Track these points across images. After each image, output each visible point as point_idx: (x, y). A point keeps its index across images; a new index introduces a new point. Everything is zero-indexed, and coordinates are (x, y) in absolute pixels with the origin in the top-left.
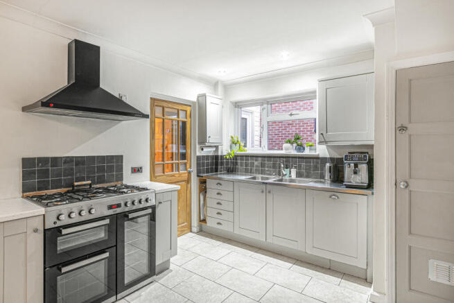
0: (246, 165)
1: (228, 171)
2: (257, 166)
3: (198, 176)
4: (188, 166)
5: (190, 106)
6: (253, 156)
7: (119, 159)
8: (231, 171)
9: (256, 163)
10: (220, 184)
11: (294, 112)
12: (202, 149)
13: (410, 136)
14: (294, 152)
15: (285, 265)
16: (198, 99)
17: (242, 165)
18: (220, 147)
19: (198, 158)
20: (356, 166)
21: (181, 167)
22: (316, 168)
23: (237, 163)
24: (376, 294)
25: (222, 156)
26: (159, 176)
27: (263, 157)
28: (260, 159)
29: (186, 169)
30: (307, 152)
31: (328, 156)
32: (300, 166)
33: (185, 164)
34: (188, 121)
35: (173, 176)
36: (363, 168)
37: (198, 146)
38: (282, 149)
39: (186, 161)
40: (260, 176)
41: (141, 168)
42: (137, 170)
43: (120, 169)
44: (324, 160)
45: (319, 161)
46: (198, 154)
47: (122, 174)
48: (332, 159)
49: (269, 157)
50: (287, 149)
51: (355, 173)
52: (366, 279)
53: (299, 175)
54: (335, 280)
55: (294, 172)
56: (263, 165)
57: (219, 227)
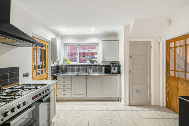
0: (72, 69)
1: (63, 72)
2: (76, 69)
3: (52, 75)
4: (47, 71)
5: (47, 43)
6: (75, 66)
7: (17, 69)
8: (64, 72)
9: (76, 68)
10: (65, 78)
11: (90, 50)
12: (54, 63)
13: (132, 59)
14: (90, 64)
15: (96, 103)
16: (51, 40)
17: (69, 69)
18: (59, 62)
19: (52, 67)
20: (114, 68)
21: (44, 72)
22: (99, 69)
23: (67, 69)
24: (125, 103)
25: (60, 66)
26: (35, 77)
27: (79, 66)
28: (78, 66)
29: (46, 73)
30: (95, 63)
31: (102, 65)
32: (93, 68)
33: (46, 70)
34: (47, 49)
35: (41, 76)
36: (116, 68)
37: (51, 62)
38: (86, 63)
39: (45, 69)
40: (79, 73)
41: (28, 74)
42: (26, 75)
43: (17, 75)
44: (101, 66)
45: (100, 67)
46: (51, 65)
47: (18, 78)
48: (104, 66)
49: (82, 66)
50: (88, 63)
51: (115, 70)
52: (118, 100)
53: (93, 71)
54: (112, 103)
55: (91, 70)
56: (79, 69)
57: (64, 96)
